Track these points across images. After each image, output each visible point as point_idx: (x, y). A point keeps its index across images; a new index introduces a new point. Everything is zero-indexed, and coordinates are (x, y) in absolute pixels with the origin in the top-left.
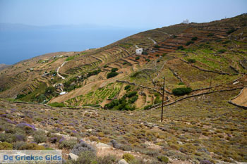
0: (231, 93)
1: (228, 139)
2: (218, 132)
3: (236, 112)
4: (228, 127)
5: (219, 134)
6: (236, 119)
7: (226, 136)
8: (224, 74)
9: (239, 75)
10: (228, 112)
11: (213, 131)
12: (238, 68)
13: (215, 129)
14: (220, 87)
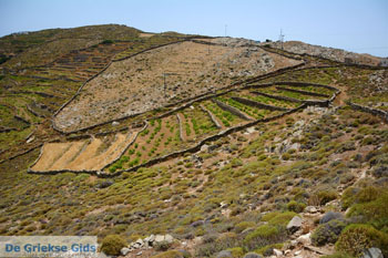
0: (27, 157)
1: (43, 228)
2: (25, 224)
3: (43, 183)
4: (38, 209)
5: (26, 227)
6: (46, 193)
7: (39, 225)
8: (8, 131)
9: (32, 126)
10: (32, 186)
11: (16, 228)
12: (28, 117)
13: (19, 222)
14: (7, 154)
